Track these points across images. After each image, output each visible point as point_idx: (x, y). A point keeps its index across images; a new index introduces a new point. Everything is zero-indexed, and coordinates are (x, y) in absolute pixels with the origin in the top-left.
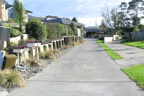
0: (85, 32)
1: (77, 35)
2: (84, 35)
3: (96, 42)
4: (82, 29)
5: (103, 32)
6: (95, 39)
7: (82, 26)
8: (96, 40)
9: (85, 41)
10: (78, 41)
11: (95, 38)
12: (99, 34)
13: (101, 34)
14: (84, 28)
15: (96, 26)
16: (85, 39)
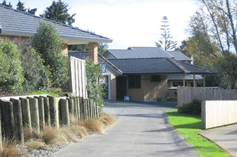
0: (108, 73)
1: (67, 87)
2: (106, 91)
3: (166, 122)
4: (96, 61)
5: (199, 77)
6: (160, 111)
7: (92, 45)
8: (165, 115)
9: (107, 121)
10: (71, 118)
11: (159, 103)
12: (179, 83)
13: (191, 83)
14: (105, 54)
15: (163, 46)
16: (109, 111)
